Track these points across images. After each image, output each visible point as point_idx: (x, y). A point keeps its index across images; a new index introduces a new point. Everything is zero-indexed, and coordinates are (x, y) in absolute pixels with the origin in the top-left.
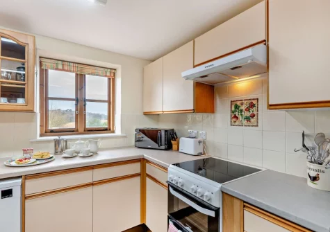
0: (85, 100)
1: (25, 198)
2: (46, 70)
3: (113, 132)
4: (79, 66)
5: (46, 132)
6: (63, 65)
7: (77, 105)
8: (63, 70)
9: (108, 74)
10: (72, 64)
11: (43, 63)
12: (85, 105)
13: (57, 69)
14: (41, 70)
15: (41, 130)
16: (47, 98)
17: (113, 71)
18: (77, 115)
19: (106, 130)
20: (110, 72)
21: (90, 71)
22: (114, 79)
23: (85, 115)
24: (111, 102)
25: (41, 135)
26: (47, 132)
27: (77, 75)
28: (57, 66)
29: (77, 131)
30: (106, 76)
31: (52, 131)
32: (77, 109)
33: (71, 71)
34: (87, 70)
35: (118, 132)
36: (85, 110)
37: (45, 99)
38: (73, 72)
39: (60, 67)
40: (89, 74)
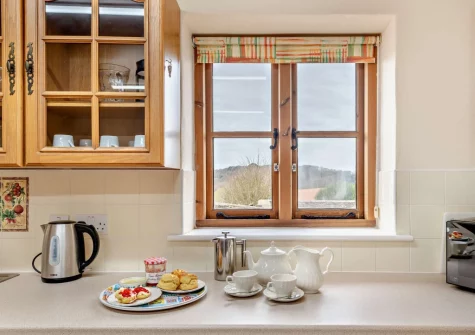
0: (295, 135)
2: (208, 66)
3: (373, 224)
4: (280, 41)
5: (208, 217)
6: (242, 46)
7: (274, 147)
8: (243, 59)
9: (357, 52)
10: (261, 41)
11: (201, 50)
12: (294, 148)
13: (229, 60)
14: (198, 67)
15: (199, 210)
16: (211, 135)
17: (372, 40)
18: (275, 175)
19: (351, 216)
20: (364, 45)
21: (307, 51)
22: (373, 66)
23: (295, 175)
24: (365, 135)
25: (199, 224)
26: (210, 216)
27: (275, 66)
28: (229, 50)
29: (276, 216)
30: (350, 60)
31: (220, 216)
32: (275, 160)
33: (259, 61)
34: (298, 49)
35: (387, 225)
36: (295, 160)
37: (204, 134)
38: (266, 60)
39: (236, 53)
40: (304, 60)
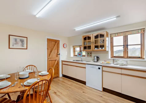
0: (127, 45)
1: (103, 71)
2: (113, 38)
3: (144, 59)
6: (118, 34)
7: (124, 47)
8: (118, 36)
10: (121, 33)
11: (111, 36)
12: (127, 47)
13: (116, 36)
14: (111, 38)
15: (111, 56)
16: (113, 46)
17: (143, 30)
18: (124, 51)
20: (141, 31)
21: (128, 33)
22: (143, 33)
23: (127, 51)
24: (142, 45)
25: (111, 58)
27: (124, 36)
29: (124, 57)
30: (138, 33)
31: (114, 57)
33: (121, 36)
37: (112, 47)
39: (117, 35)
40: (129, 35)
